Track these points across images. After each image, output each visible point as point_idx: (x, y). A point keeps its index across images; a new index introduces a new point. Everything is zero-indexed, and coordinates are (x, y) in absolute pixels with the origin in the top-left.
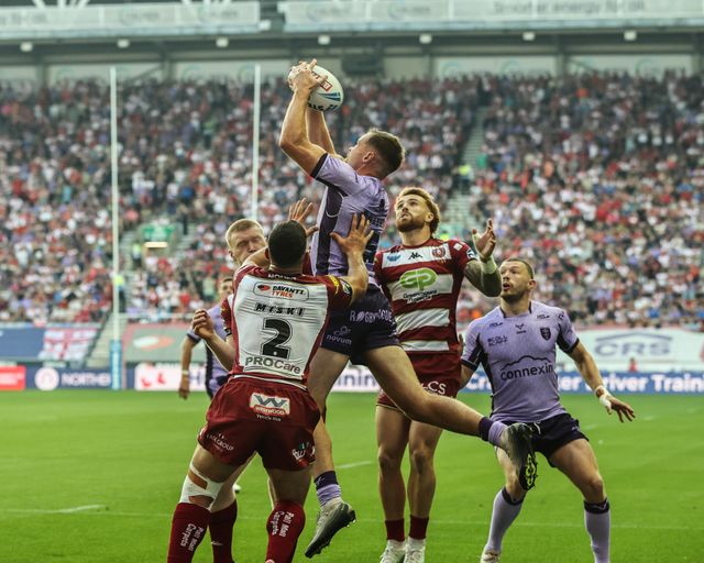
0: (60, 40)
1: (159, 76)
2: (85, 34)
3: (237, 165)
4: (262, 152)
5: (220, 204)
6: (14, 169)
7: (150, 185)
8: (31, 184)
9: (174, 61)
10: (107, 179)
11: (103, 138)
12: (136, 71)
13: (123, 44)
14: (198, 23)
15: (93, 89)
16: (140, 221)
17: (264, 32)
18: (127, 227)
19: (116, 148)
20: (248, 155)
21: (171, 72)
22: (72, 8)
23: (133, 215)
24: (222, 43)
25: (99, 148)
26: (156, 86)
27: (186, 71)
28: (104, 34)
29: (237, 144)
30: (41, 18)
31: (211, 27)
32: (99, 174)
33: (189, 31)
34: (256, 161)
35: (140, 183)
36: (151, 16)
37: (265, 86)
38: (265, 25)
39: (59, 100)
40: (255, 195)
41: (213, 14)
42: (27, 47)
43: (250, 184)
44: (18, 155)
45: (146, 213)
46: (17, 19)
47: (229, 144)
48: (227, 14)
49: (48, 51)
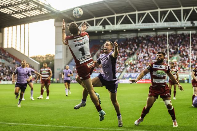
0: (159, 28)
1: (175, 33)
2: (163, 27)
3: (188, 47)
4: (191, 45)
5: (185, 54)
6: (152, 49)
7: (174, 51)
8: (155, 51)
9: (177, 31)
10: (167, 50)
11: (166, 43)
12: (171, 33)
13: (169, 28)
14: (181, 25)
15: (165, 36)
16: (172, 56)
17: (191, 26)
18: (170, 57)
19: (168, 45)
20: (189, 45)
21: (177, 32)
22: (161, 23)
23: (171, 55)
24: (185, 28)
25: (165, 45)
26: (174, 35)
27: (179, 32)
28: (166, 27)
29: (187, 44)
30: (156, 25)
31: (183, 26)
32: (165, 49)
33: (179, 26)
34: (190, 46)
35: (172, 51)
36: (173, 24)
37: (192, 34)
38: (191, 25)
39: (159, 37)
40: (190, 52)
41: (183, 23)
42: (154, 29)
43: (189, 50)
44: (153, 46)
45: (173, 55)
46: (152, 25)
47: (186, 44)
48: (185, 23)
49: (157, 30)
